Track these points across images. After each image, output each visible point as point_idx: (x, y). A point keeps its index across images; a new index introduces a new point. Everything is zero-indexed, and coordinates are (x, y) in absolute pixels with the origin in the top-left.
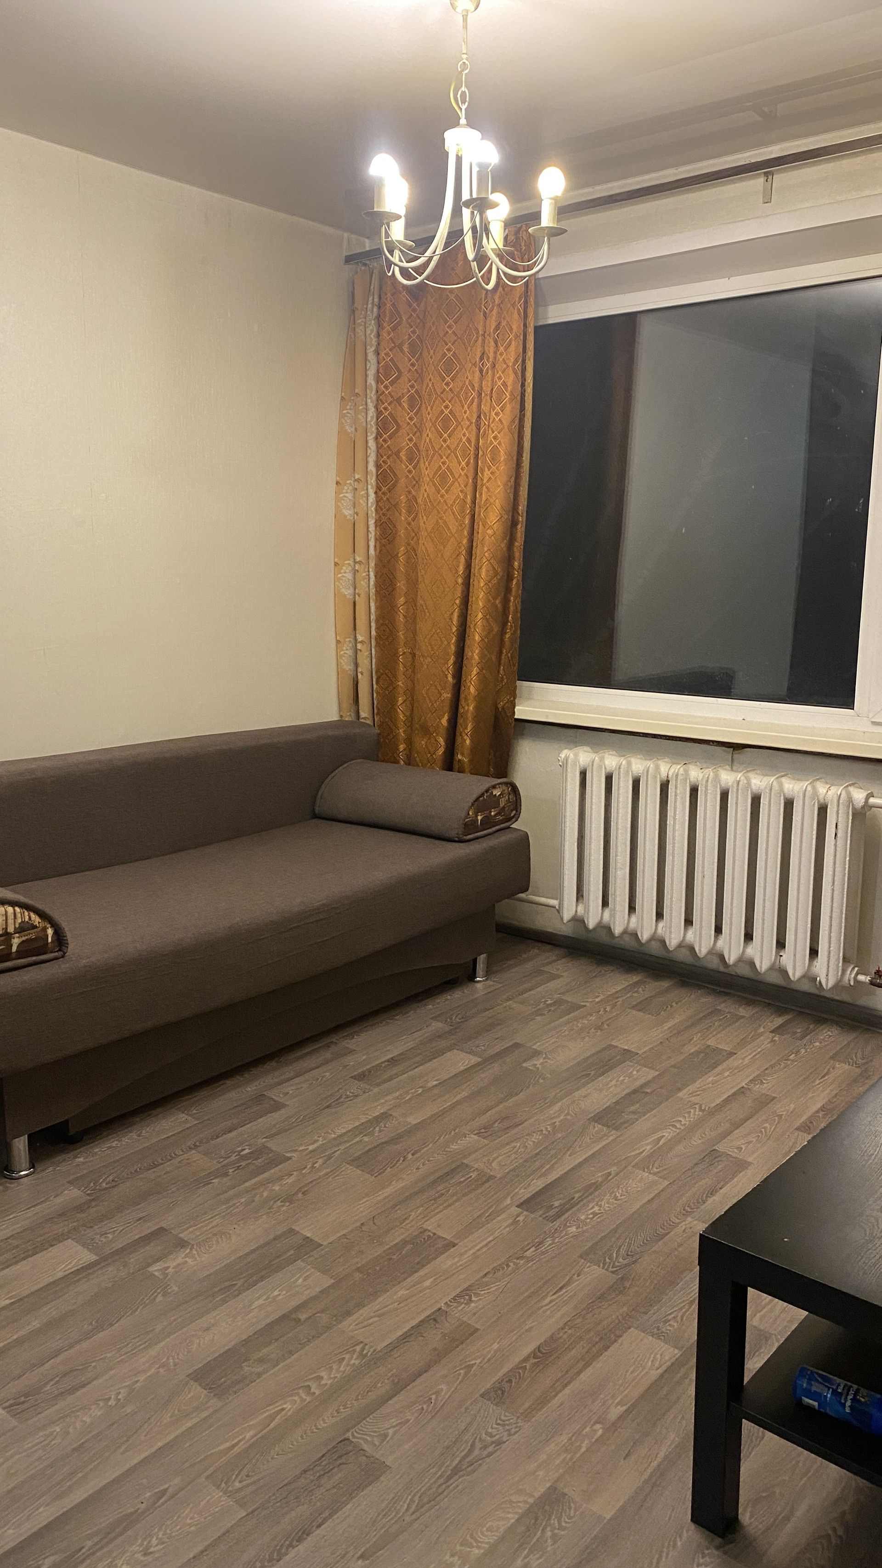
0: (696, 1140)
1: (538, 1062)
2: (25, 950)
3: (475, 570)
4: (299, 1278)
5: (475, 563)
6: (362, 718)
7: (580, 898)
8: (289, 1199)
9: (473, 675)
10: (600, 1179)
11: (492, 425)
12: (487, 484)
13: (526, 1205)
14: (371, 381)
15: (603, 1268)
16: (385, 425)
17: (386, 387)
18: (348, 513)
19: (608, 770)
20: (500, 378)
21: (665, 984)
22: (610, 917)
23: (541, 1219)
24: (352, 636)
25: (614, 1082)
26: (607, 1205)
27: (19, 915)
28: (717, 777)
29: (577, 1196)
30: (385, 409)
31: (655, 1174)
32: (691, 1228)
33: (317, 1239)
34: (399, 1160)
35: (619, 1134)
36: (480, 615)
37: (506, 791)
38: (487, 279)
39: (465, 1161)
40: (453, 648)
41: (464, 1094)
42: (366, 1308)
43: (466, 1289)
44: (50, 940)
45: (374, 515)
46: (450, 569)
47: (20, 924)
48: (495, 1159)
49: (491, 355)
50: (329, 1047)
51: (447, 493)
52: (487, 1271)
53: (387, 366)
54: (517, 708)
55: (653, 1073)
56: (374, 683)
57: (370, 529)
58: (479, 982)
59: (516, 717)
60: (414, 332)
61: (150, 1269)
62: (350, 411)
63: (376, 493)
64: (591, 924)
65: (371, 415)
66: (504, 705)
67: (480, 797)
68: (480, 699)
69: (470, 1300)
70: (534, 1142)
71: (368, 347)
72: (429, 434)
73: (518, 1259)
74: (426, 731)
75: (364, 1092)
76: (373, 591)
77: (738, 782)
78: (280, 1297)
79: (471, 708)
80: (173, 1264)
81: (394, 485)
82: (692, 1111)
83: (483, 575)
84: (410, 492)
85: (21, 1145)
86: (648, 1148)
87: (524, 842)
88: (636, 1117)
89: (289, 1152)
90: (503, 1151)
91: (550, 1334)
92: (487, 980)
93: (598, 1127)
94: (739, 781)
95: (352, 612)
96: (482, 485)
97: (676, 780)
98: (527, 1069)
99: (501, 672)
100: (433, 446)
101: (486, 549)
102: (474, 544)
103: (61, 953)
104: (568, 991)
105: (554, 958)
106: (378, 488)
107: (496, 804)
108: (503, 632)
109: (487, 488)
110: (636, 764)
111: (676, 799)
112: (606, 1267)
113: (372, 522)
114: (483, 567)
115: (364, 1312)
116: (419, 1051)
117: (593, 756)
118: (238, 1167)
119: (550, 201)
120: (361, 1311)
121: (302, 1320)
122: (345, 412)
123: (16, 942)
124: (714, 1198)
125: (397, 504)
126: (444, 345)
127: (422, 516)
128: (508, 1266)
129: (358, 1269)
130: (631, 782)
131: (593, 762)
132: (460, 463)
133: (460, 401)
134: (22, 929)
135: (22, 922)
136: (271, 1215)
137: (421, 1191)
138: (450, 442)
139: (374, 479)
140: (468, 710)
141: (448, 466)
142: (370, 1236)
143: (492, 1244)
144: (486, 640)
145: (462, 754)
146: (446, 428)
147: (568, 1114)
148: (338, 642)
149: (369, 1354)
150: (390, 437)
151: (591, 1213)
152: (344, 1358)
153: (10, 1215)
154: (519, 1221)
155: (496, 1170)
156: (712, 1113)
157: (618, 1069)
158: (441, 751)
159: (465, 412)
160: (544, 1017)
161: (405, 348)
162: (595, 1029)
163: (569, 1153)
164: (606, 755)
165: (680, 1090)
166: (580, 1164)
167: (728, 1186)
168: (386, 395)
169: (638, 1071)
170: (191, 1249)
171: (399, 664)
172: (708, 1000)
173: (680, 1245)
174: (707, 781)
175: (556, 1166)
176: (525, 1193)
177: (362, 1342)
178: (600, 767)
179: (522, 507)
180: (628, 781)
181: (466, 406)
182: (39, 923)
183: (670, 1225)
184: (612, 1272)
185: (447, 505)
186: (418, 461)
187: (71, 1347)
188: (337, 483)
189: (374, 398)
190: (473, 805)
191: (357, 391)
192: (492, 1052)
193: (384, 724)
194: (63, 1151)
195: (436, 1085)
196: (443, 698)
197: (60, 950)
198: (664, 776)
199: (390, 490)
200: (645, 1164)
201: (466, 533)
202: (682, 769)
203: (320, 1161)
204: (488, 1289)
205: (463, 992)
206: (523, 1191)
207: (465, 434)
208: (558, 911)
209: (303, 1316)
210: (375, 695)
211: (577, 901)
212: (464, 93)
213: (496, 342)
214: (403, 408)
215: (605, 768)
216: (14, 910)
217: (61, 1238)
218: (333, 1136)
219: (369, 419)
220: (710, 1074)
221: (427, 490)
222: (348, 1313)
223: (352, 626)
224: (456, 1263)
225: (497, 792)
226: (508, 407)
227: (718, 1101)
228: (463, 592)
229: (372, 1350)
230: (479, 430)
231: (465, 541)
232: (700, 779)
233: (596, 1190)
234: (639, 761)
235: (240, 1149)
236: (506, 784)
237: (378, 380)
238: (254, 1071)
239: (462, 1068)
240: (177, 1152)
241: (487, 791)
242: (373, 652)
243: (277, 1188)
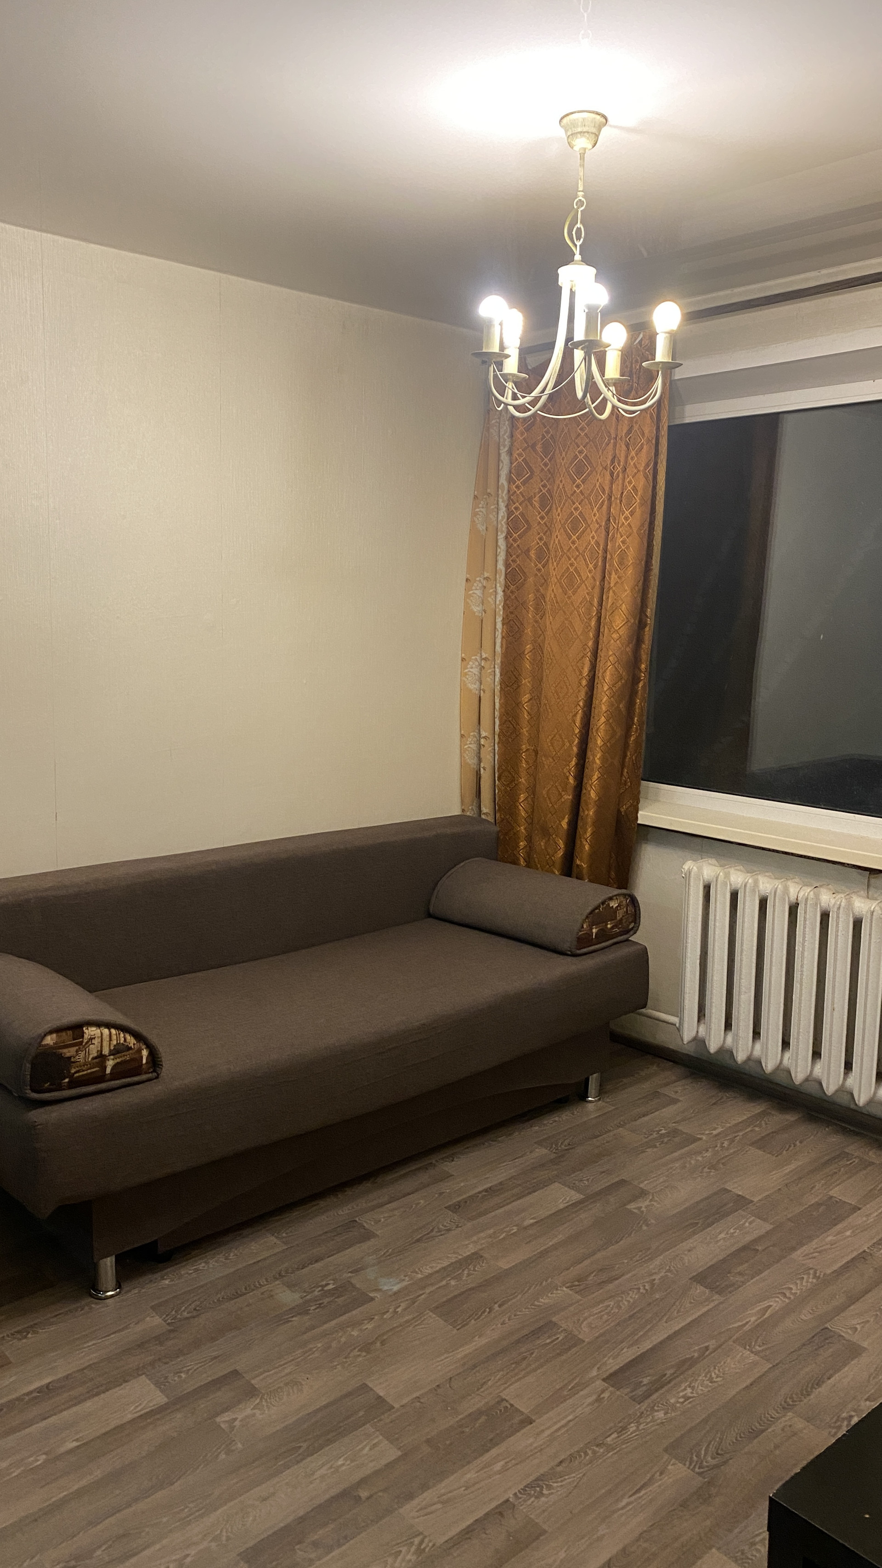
0: (805, 1315)
1: (643, 1204)
2: (120, 1072)
3: (599, 674)
4: (366, 1446)
5: (600, 665)
6: (484, 814)
7: (703, 1018)
8: (366, 1348)
9: (594, 779)
10: (696, 1355)
11: (620, 530)
12: (614, 588)
13: (614, 1378)
14: (503, 481)
15: (689, 1468)
16: (514, 524)
17: (518, 487)
18: (476, 609)
19: (733, 887)
20: (630, 482)
21: (791, 1117)
22: (733, 1042)
23: (627, 1397)
24: (477, 731)
25: (722, 1235)
26: (700, 1388)
27: (114, 1037)
28: (850, 905)
29: (669, 1372)
30: (516, 508)
31: (756, 1353)
32: (790, 1426)
33: (389, 1400)
34: (485, 1311)
35: (722, 1299)
36: (603, 719)
37: (624, 902)
38: (601, 409)
39: (554, 1319)
40: (575, 749)
41: (561, 1237)
42: (430, 1491)
43: (537, 1479)
44: (144, 1061)
45: (501, 613)
46: (574, 670)
47: (115, 1046)
48: (585, 1319)
49: (622, 460)
50: (427, 1169)
51: (574, 594)
52: (562, 1457)
53: (519, 465)
54: (640, 813)
55: (769, 1227)
56: (496, 779)
57: (497, 627)
58: (591, 1102)
59: (639, 822)
60: (548, 432)
61: (218, 1419)
62: (482, 509)
63: (504, 591)
64: (713, 1047)
65: (502, 514)
66: (627, 809)
67: (596, 908)
68: (601, 804)
69: (541, 1494)
70: (629, 1301)
71: (502, 448)
72: (558, 537)
73: (597, 1446)
74: (545, 832)
75: (457, 1227)
76: (498, 688)
77: (872, 913)
78: (344, 1468)
79: (591, 813)
80: (240, 1416)
81: (523, 584)
82: (805, 1277)
83: (607, 679)
84: (538, 591)
85: (108, 1265)
86: (753, 1319)
87: (642, 957)
88: (742, 1279)
89: (373, 1291)
90: (595, 1310)
91: (621, 1546)
92: (599, 1099)
93: (700, 1289)
94: (873, 911)
95: (477, 706)
96: (609, 588)
97: (806, 905)
98: (630, 1211)
99: (625, 774)
100: (561, 547)
101: (611, 653)
102: (600, 647)
103: (155, 1074)
104: (683, 1120)
105: (674, 1078)
106: (507, 587)
107: (613, 917)
108: (627, 735)
109: (614, 592)
110: (763, 883)
111: (805, 924)
112: (691, 1467)
113: (499, 620)
114: (608, 671)
115: (428, 1496)
116: (519, 1182)
117: (718, 870)
118: (320, 1304)
119: (664, 335)
120: (425, 1494)
121: (364, 1499)
122: (477, 510)
123: (110, 1064)
124: (820, 1389)
125: (525, 602)
126: (576, 447)
127: (549, 617)
128: (586, 1454)
129: (428, 1441)
130: (757, 902)
131: (717, 878)
132: (587, 566)
133: (590, 503)
134: (117, 1051)
135: (117, 1043)
136: (346, 1365)
137: (504, 1351)
138: (579, 544)
139: (503, 577)
140: (587, 815)
141: (576, 567)
142: (444, 1401)
143: (571, 1424)
144: (608, 744)
145: (581, 860)
146: (575, 529)
147: (669, 1271)
148: (462, 736)
149: (427, 1550)
150: (520, 537)
151: (683, 1397)
152: (401, 1551)
153: (88, 1342)
154: (604, 1398)
155: (585, 1333)
156: (825, 1282)
157: (730, 1218)
158: (561, 853)
159: (595, 515)
160: (655, 1150)
161: (539, 448)
162: (709, 1168)
163: (665, 1319)
164: (732, 871)
165: (794, 1249)
166: (677, 1333)
167: (837, 1376)
168: (517, 495)
169: (750, 1223)
170: (261, 1399)
171: (521, 761)
172: (835, 1139)
173: (777, 1447)
174: (839, 908)
175: (650, 1334)
176: (613, 1364)
177: (421, 1533)
178: (725, 884)
179: (650, 612)
180: (754, 900)
181: (595, 509)
182: (134, 1044)
183: (768, 1420)
184: (700, 1474)
185: (573, 606)
186: (548, 560)
187: (129, 1505)
188: (467, 580)
189: (506, 498)
190: (587, 917)
191: (489, 491)
192: (597, 1188)
193: (505, 821)
194: (153, 1271)
195: (532, 1225)
196: (563, 800)
197: (154, 1071)
198: (793, 899)
199: (518, 589)
200: (745, 1341)
201: (591, 635)
202: (812, 892)
203: (403, 1305)
204: (562, 1481)
205: (573, 1114)
206: (611, 1361)
207: (593, 536)
208: (678, 1029)
209: (364, 1494)
210: (497, 791)
211: (698, 1021)
212: (579, 229)
213: (627, 446)
214: (534, 507)
215: (731, 885)
216: (110, 1033)
217: (137, 1372)
218: (420, 1276)
219: (500, 518)
220: (829, 1232)
221: (553, 591)
222: (410, 1497)
223: (476, 721)
224: (531, 1445)
225: (614, 904)
226: (638, 512)
227: (836, 1267)
228: (587, 693)
229: (430, 1545)
230: (608, 533)
231: (590, 644)
232: (831, 905)
233: (691, 1367)
234: (766, 880)
235: (324, 1283)
236: (624, 895)
237: (510, 481)
238: (349, 1192)
239: (562, 1206)
240: (261, 1281)
241: (603, 903)
242: (497, 748)
243: (355, 1333)
